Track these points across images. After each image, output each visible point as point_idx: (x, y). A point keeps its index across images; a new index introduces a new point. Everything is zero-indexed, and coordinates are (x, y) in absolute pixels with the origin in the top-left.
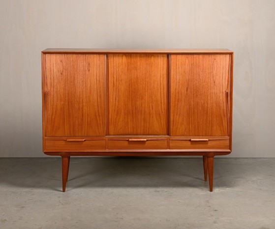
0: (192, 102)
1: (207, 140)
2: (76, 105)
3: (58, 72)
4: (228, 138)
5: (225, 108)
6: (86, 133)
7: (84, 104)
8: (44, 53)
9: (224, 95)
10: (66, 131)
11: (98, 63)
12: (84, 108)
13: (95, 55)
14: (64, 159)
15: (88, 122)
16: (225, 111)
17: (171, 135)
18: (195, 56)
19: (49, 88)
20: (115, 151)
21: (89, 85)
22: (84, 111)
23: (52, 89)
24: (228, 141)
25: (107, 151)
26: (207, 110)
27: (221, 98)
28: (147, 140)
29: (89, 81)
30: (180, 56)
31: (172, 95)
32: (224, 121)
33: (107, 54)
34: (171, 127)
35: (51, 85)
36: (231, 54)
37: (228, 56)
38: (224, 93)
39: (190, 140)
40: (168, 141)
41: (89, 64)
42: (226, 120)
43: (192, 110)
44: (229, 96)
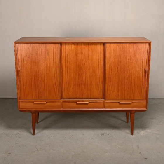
0: (121, 77)
1: (131, 102)
2: (40, 79)
3: (27, 56)
4: (145, 100)
5: (144, 81)
6: (47, 98)
7: (45, 78)
8: (16, 43)
9: (143, 72)
10: (33, 96)
11: (54, 50)
12: (45, 81)
13: (52, 44)
14: (33, 115)
15: (48, 91)
16: (144, 83)
17: (106, 99)
18: (123, 44)
19: (21, 68)
20: (67, 109)
21: (48, 66)
22: (45, 83)
23: (23, 68)
24: (145, 103)
25: (62, 109)
26: (131, 82)
27: (141, 74)
28: (89, 103)
29: (48, 62)
30: (113, 44)
31: (106, 72)
32: (143, 89)
33: (61, 44)
34: (106, 94)
35: (22, 65)
36: (149, 43)
37: (147, 44)
38: (144, 70)
39: (119, 102)
40: (104, 102)
41: (48, 51)
42: (144, 89)
43: (121, 82)
44: (147, 73)
